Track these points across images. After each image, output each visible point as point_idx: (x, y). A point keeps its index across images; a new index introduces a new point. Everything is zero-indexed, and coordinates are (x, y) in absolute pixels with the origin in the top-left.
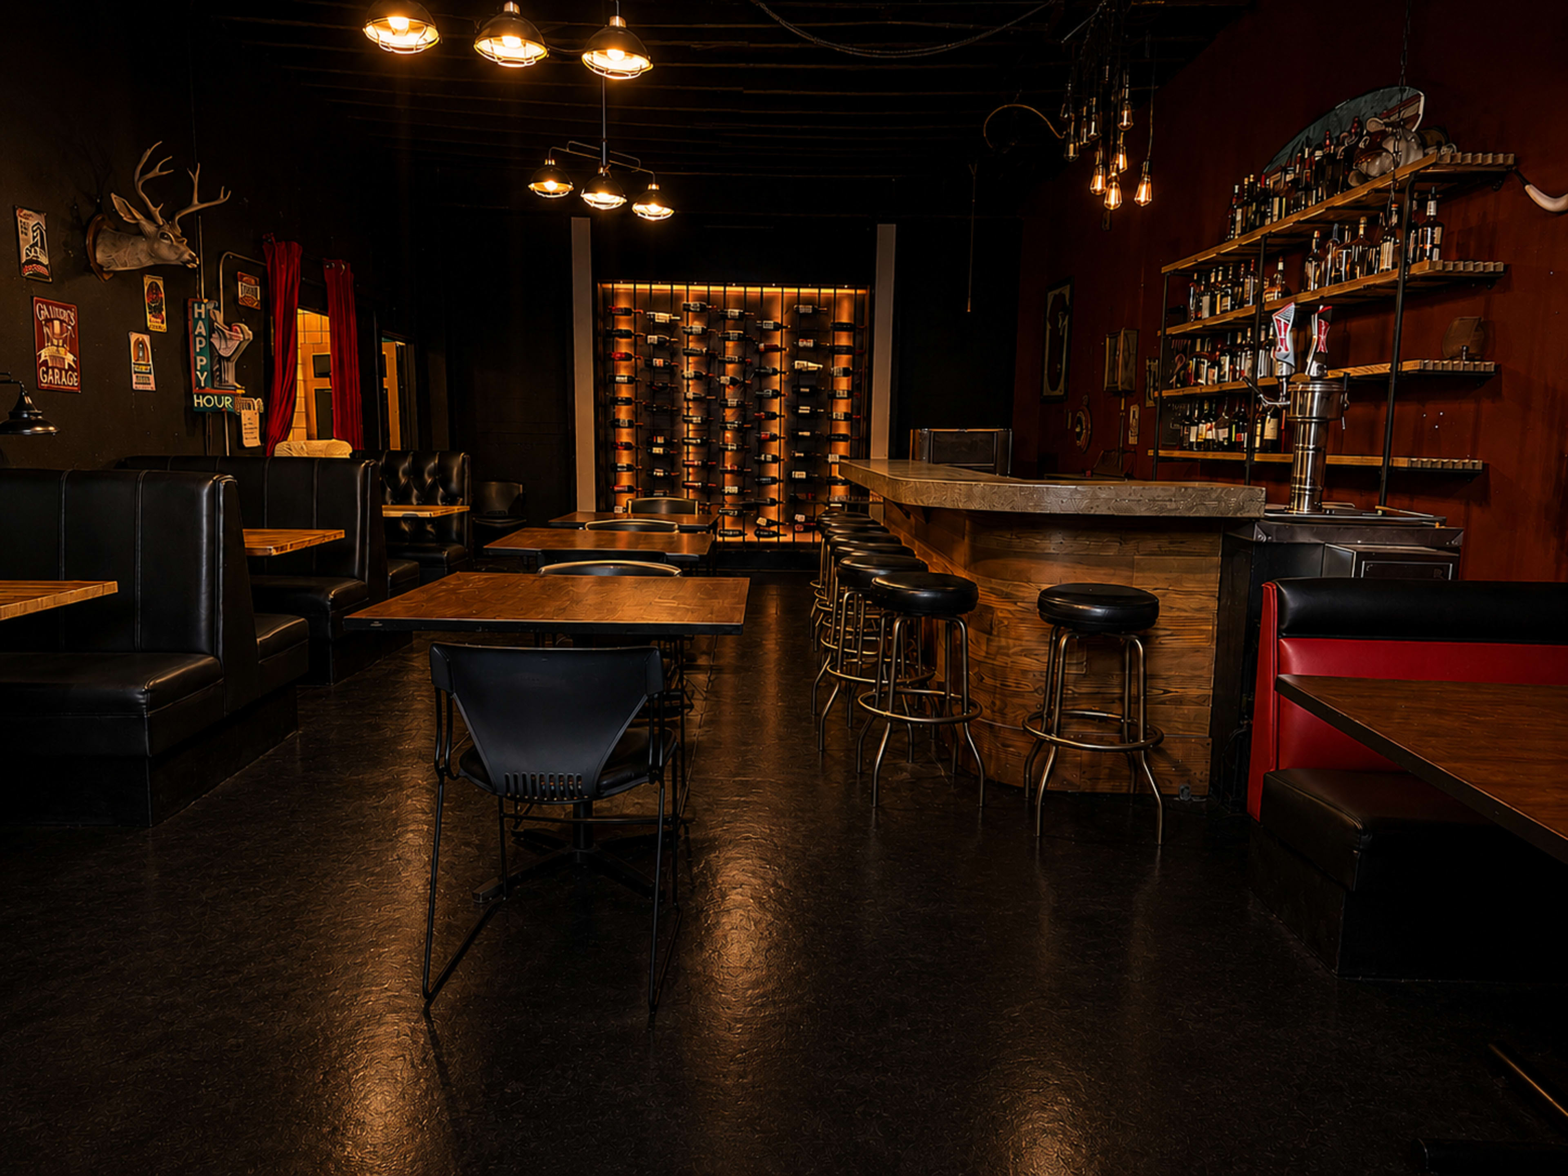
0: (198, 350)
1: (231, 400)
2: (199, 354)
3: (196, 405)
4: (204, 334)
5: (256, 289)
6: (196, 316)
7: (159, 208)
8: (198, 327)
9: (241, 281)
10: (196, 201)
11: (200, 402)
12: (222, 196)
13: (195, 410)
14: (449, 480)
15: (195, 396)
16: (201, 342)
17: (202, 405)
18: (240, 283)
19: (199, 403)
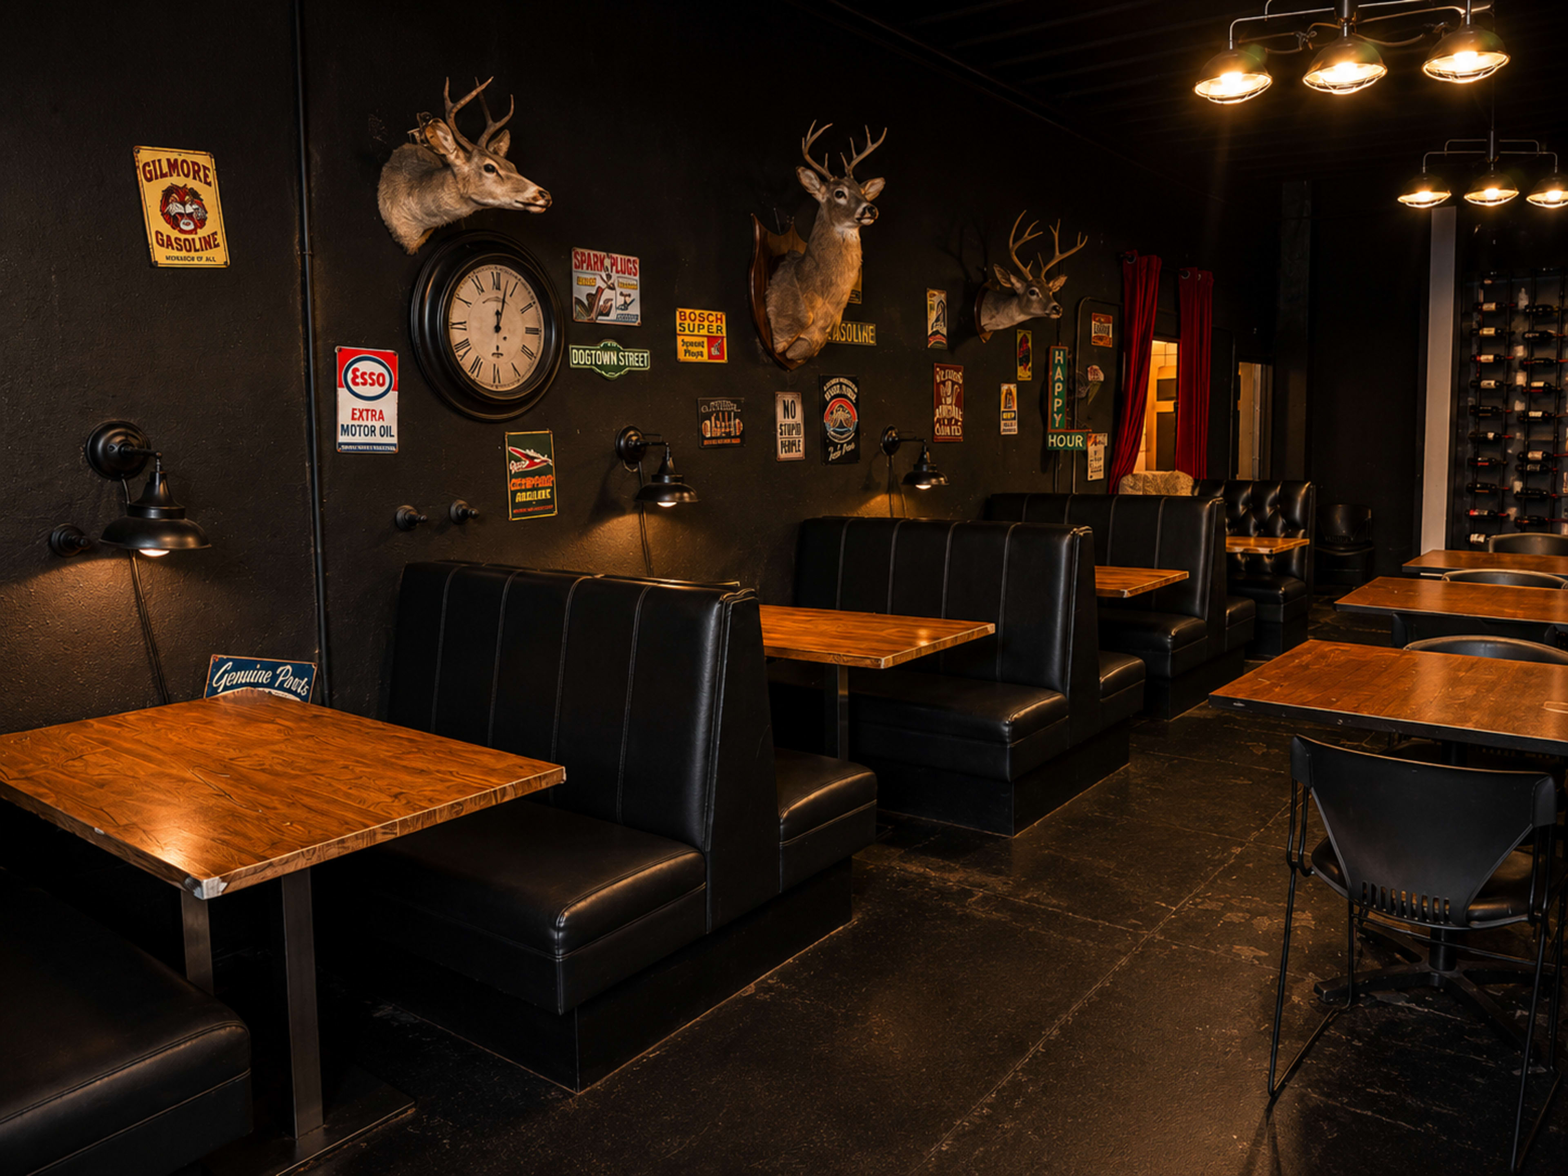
0: (1056, 394)
1: (1082, 439)
2: (1057, 397)
3: (1050, 445)
4: (1062, 379)
5: (1109, 327)
6: (1056, 362)
7: (1029, 268)
8: (1057, 374)
9: (1095, 320)
10: (1057, 253)
11: (1053, 440)
12: (1079, 244)
13: (1048, 449)
14: (1291, 510)
15: (1050, 436)
16: (1059, 387)
17: (1055, 445)
18: (1093, 323)
19: (1052, 443)
